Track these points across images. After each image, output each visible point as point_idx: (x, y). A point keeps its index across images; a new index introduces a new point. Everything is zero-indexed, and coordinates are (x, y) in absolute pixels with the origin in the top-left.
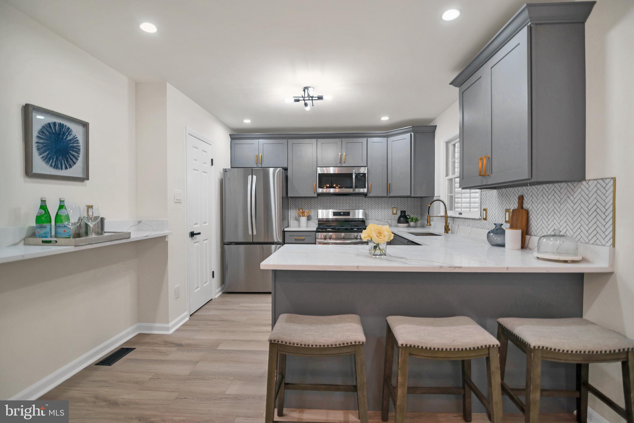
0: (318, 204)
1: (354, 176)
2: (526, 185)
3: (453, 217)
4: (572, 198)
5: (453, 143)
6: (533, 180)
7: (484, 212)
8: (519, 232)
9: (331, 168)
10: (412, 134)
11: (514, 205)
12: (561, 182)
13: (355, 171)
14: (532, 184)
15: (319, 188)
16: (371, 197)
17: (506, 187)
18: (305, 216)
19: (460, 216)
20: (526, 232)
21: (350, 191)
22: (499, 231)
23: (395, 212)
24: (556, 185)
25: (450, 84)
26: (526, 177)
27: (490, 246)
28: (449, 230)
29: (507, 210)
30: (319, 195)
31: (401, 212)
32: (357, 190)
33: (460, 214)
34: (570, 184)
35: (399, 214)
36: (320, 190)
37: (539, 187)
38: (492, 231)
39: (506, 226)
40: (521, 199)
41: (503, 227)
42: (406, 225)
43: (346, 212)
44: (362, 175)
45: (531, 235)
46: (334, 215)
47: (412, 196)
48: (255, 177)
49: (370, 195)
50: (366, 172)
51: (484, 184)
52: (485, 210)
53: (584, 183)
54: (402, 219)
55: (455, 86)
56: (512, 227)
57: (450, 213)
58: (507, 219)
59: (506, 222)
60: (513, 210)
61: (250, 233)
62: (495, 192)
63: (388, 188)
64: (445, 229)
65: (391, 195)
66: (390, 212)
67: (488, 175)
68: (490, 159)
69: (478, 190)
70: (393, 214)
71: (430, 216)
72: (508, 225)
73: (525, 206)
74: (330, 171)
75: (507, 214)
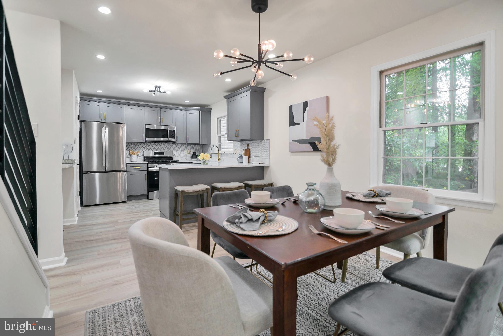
0: (143, 147)
1: (168, 131)
2: (249, 140)
3: (221, 154)
4: (261, 145)
5: (220, 119)
6: (251, 139)
7: (235, 151)
8: (247, 157)
9: (155, 126)
10: (200, 111)
11: (246, 148)
12: (259, 140)
13: (169, 129)
14: (251, 140)
15: (147, 137)
16: (178, 144)
17: (243, 141)
18: (135, 154)
19: (225, 153)
20: (249, 157)
21: (166, 140)
22: (241, 157)
23: (189, 153)
24: (257, 141)
25: (223, 97)
26: (250, 138)
27: (238, 163)
28: (220, 160)
29: (243, 150)
30: (146, 141)
31: (193, 152)
32: (170, 140)
33: (225, 152)
34: (261, 141)
35: (192, 154)
36: (147, 139)
37: (253, 141)
38: (239, 158)
39: (243, 156)
40: (248, 145)
41: (242, 156)
42: (196, 159)
43: (162, 152)
44: (173, 131)
45: (251, 158)
46: (154, 154)
47: (200, 144)
48: (107, 129)
49: (177, 142)
50: (175, 129)
51: (237, 139)
52: (235, 150)
53: (264, 140)
54: (194, 156)
55: (225, 98)
56: (245, 155)
57: (220, 152)
58: (243, 153)
59: (243, 154)
60: (246, 150)
61: (104, 165)
62: (239, 142)
63: (187, 139)
64: (218, 159)
65: (189, 143)
66: (186, 152)
67: (238, 136)
68: (239, 131)
69: (232, 142)
70: (188, 154)
71: (212, 154)
72: (244, 155)
73: (249, 148)
74: (154, 127)
75: (243, 151)
